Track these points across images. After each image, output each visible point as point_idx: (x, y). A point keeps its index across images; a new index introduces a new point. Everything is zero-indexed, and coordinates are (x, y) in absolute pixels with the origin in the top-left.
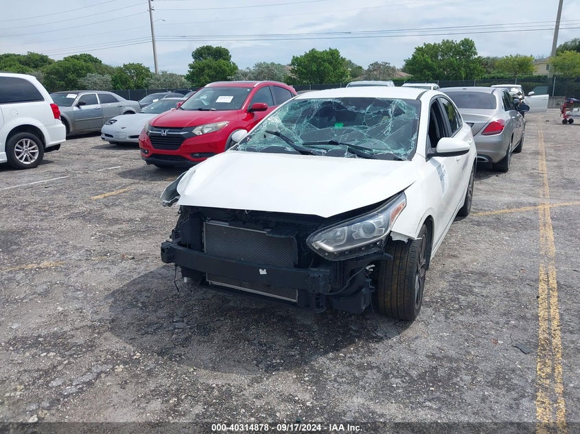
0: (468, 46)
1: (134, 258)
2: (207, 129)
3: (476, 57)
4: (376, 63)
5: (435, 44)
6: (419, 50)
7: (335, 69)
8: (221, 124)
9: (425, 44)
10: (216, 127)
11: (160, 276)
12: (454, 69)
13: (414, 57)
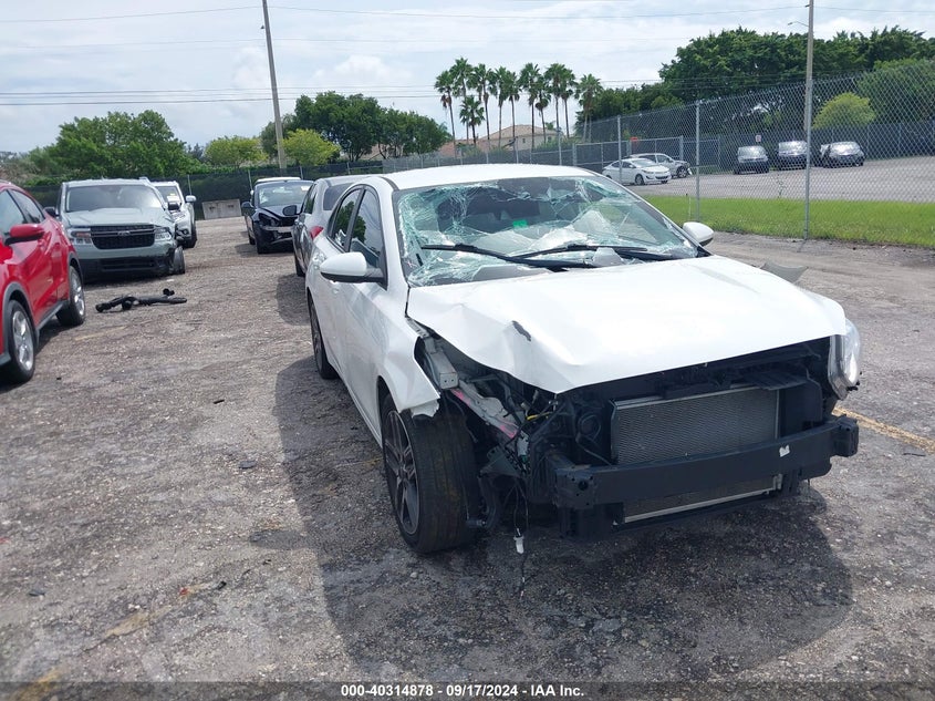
0: (153, 120)
5: (96, 119)
6: (67, 129)
9: (76, 119)
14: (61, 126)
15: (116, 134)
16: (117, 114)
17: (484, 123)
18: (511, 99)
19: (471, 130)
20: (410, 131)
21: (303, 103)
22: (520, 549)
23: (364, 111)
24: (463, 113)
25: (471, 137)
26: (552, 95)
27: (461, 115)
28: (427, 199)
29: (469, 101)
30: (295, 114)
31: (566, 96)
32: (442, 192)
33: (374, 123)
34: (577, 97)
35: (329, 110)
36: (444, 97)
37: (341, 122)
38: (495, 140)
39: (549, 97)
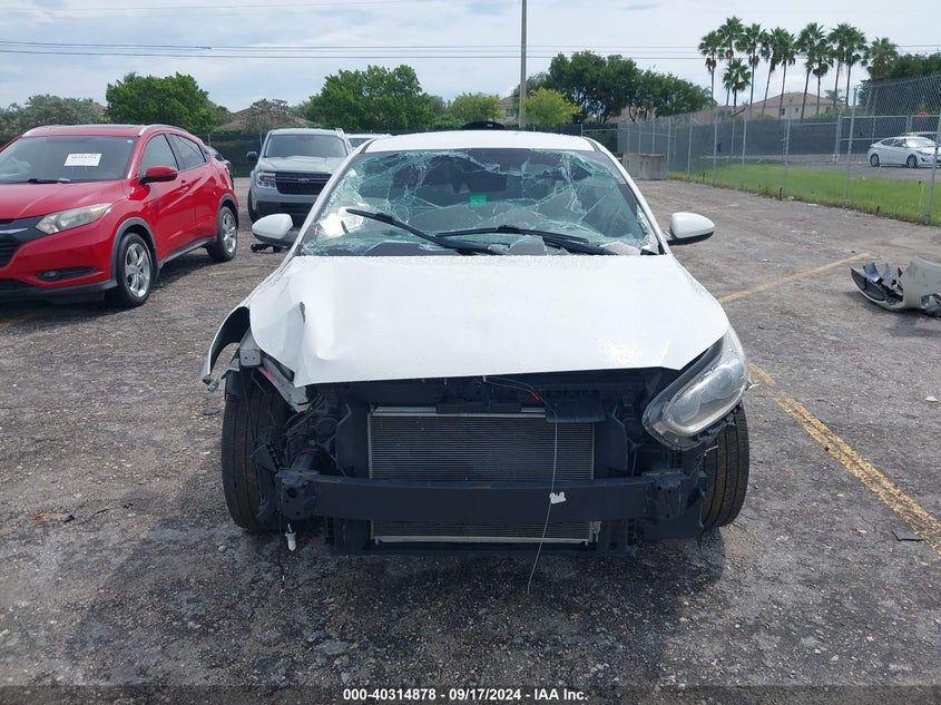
0: (406, 75)
1: (72, 518)
2: (67, 219)
3: (420, 94)
4: (264, 102)
5: (357, 72)
6: (332, 81)
7: (191, 111)
8: (96, 209)
9: (340, 72)
10: (85, 215)
11: (177, 547)
12: (391, 114)
13: (326, 93)
14: (327, 78)
15: (373, 87)
16: (376, 68)
17: (748, 88)
18: (784, 63)
19: (732, 95)
20: (665, 94)
21: (558, 63)
22: (292, 545)
23: (620, 73)
24: (727, 77)
25: (731, 103)
26: (835, 61)
27: (725, 79)
28: (387, 164)
29: (736, 65)
30: (549, 73)
31: (850, 63)
32: (405, 158)
33: (629, 85)
34: (864, 63)
35: (585, 70)
36: (708, 59)
37: (594, 82)
38: (758, 108)
39: (831, 63)
